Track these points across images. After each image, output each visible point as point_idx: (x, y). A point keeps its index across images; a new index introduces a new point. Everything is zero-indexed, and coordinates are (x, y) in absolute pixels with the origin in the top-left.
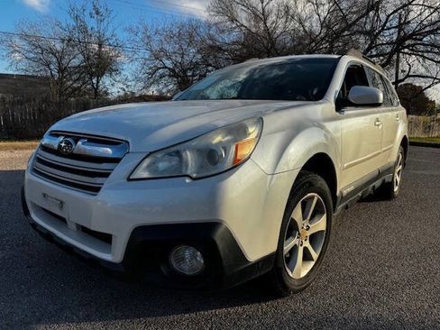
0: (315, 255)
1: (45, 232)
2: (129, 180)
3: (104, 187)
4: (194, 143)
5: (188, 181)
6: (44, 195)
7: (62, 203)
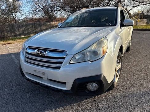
0: (118, 75)
1: (35, 82)
2: (69, 64)
3: (61, 67)
4: (88, 49)
5: (90, 62)
6: (35, 71)
7: (44, 73)
